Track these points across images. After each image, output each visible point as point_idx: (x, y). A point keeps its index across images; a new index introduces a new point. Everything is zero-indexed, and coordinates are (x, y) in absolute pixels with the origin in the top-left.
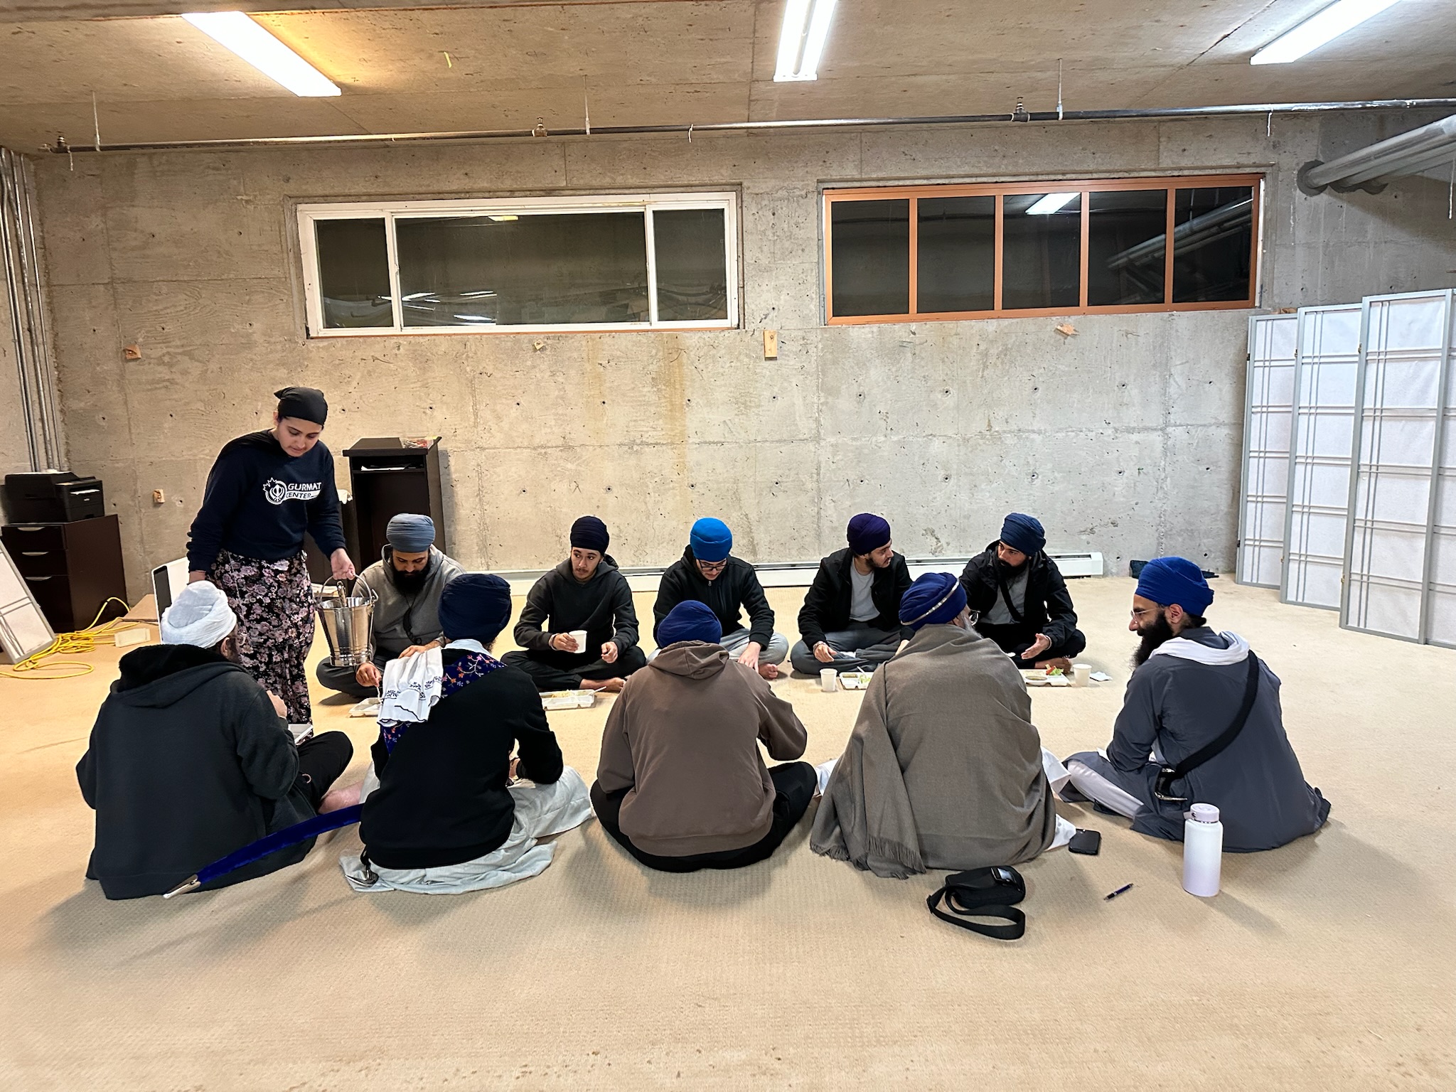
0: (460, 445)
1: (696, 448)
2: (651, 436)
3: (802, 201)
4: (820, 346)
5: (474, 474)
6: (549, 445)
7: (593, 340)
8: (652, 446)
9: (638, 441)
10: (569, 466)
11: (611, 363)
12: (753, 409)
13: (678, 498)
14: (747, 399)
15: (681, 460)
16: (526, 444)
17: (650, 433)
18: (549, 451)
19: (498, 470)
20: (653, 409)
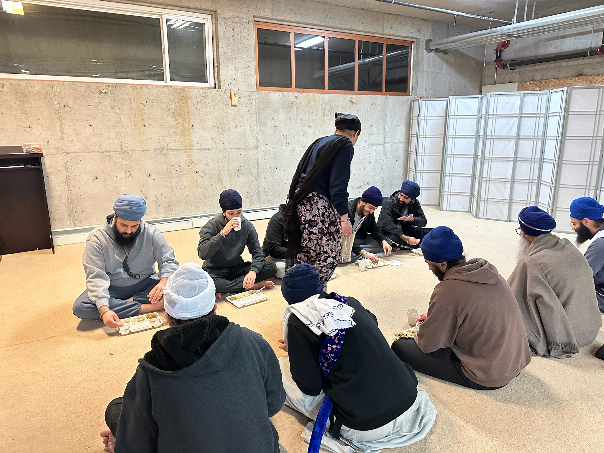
0: (52, 151)
1: (198, 152)
2: (172, 146)
3: (246, 25)
4: (257, 101)
5: (63, 169)
6: (112, 150)
7: (137, 89)
8: (173, 151)
9: (165, 148)
10: (125, 162)
11: (148, 103)
12: (227, 132)
13: (189, 179)
14: (223, 126)
15: (190, 158)
16: (97, 150)
17: (172, 144)
18: (112, 154)
19: (79, 166)
20: (173, 130)
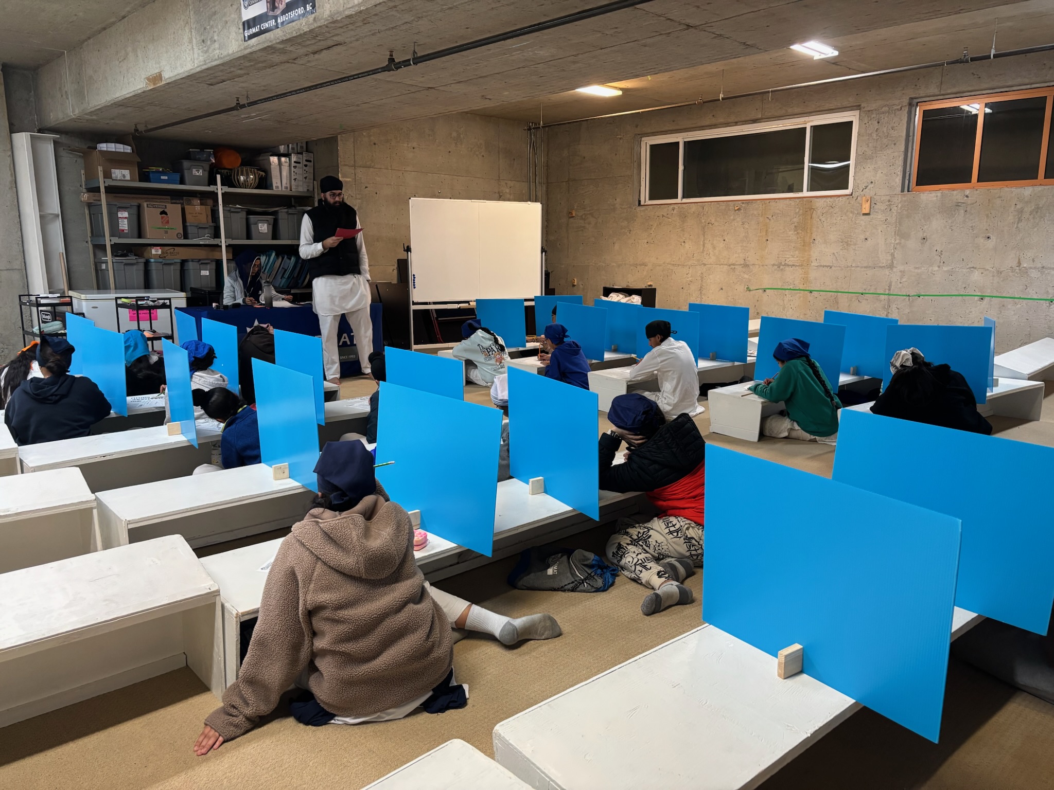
0: (694, 262)
1: (815, 269)
2: (790, 261)
3: (898, 113)
4: (900, 206)
5: (700, 278)
6: (736, 264)
7: (765, 204)
8: (790, 267)
9: (783, 263)
10: (746, 276)
11: (774, 217)
12: (852, 246)
13: (802, 299)
14: (849, 240)
15: (806, 276)
16: (725, 263)
17: (790, 259)
18: (736, 267)
19: (711, 276)
20: (793, 245)
